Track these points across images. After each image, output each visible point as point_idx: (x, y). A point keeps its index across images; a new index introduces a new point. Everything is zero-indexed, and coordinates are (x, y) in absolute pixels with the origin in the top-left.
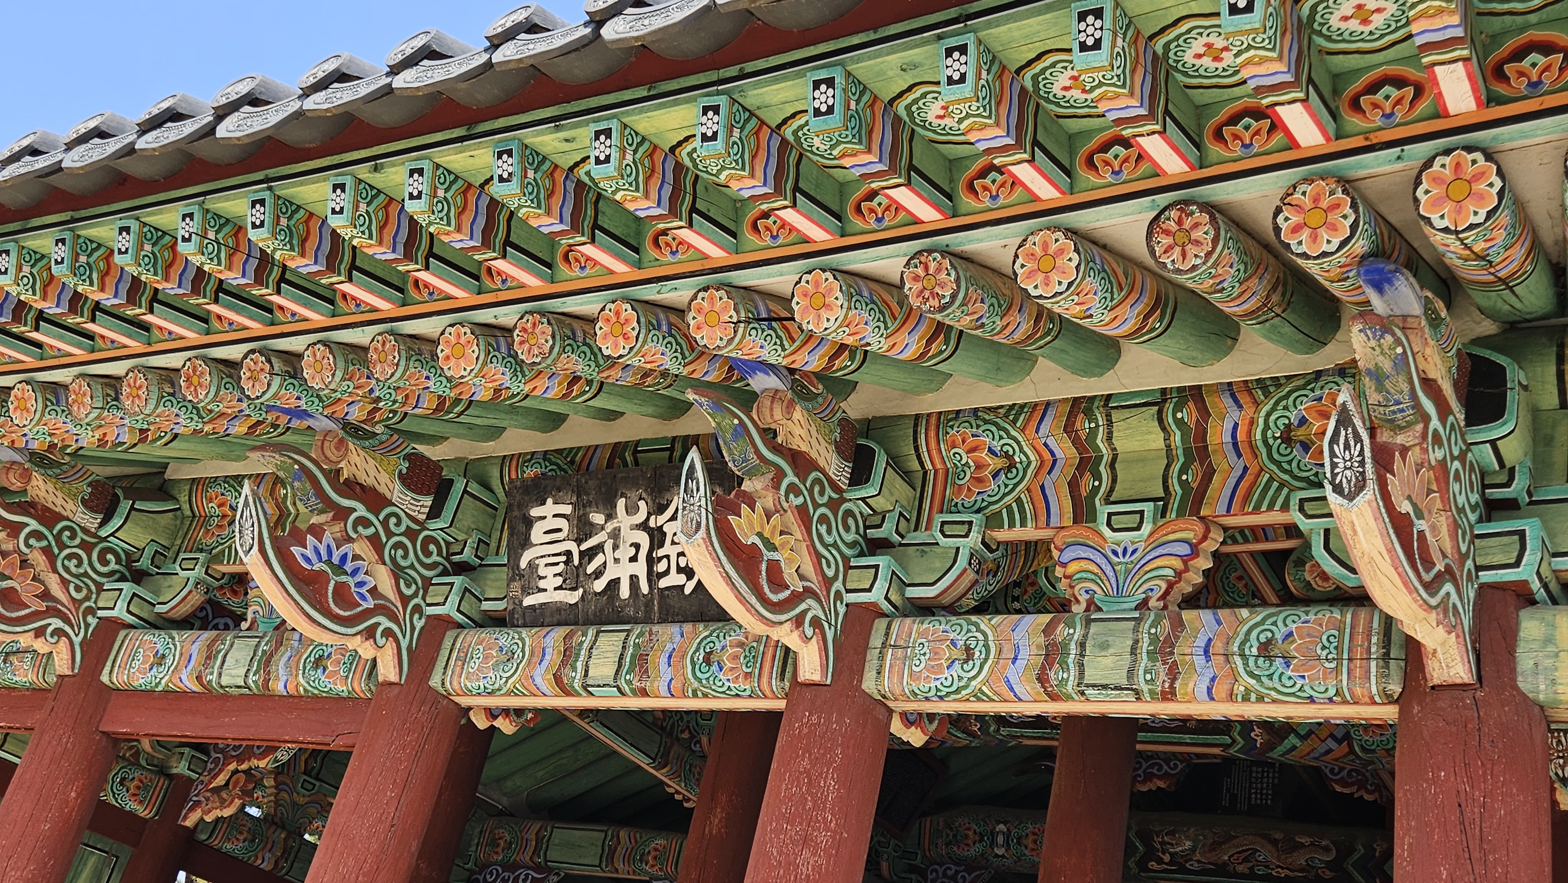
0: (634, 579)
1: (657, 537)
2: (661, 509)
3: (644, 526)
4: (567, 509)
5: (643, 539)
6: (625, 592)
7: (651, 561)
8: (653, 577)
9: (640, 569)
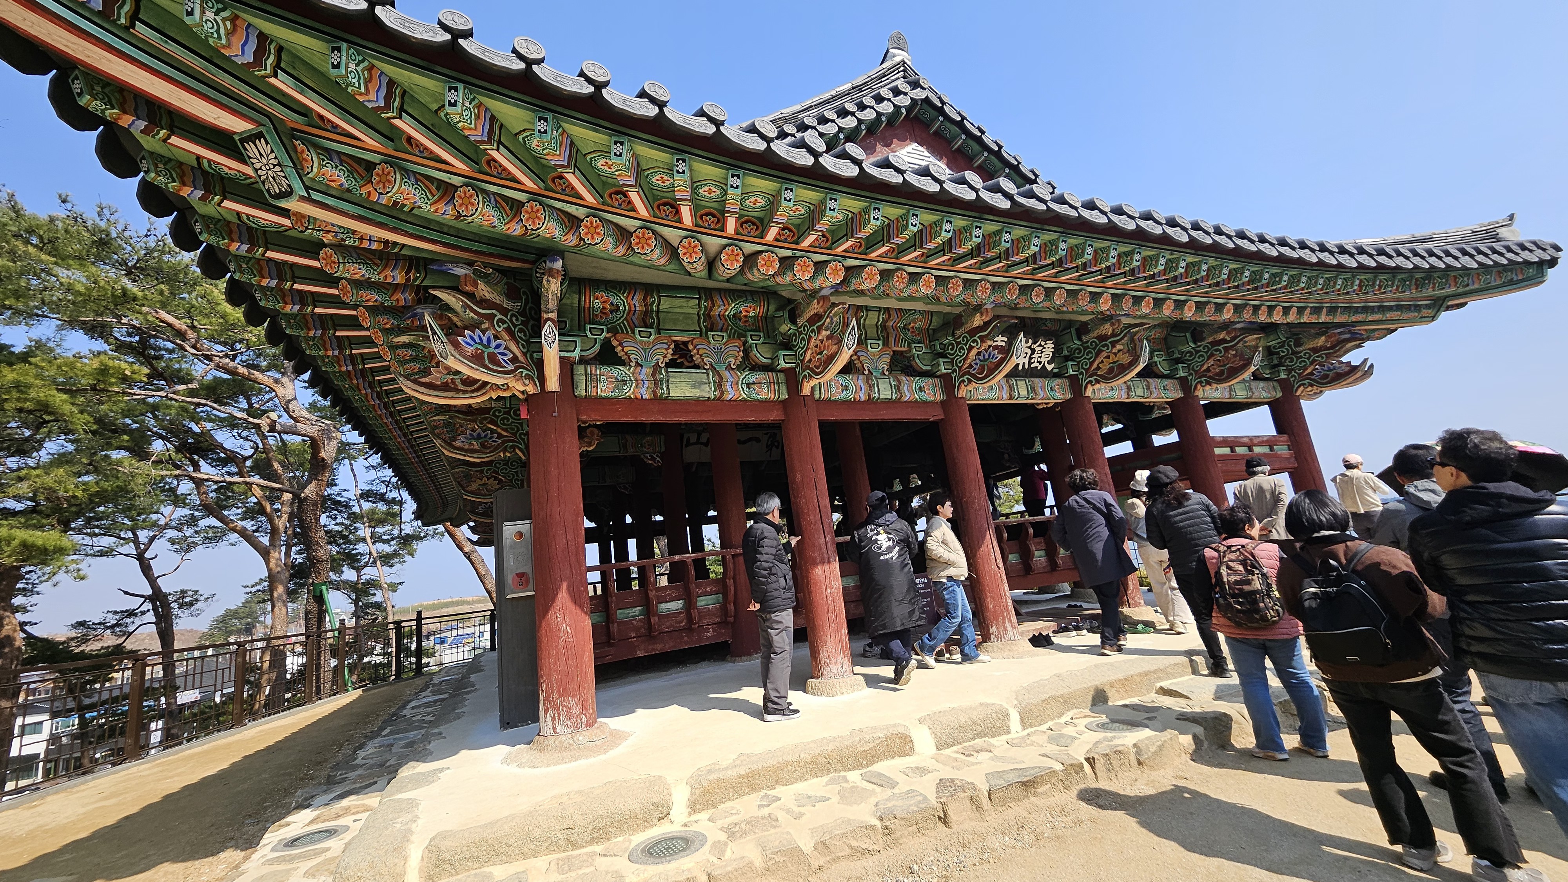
0: (1024, 364)
1: (1033, 351)
2: (1034, 343)
3: (1030, 347)
4: (1006, 339)
5: (1029, 351)
6: (1020, 368)
7: (1030, 358)
8: (1030, 363)
9: (1026, 361)
